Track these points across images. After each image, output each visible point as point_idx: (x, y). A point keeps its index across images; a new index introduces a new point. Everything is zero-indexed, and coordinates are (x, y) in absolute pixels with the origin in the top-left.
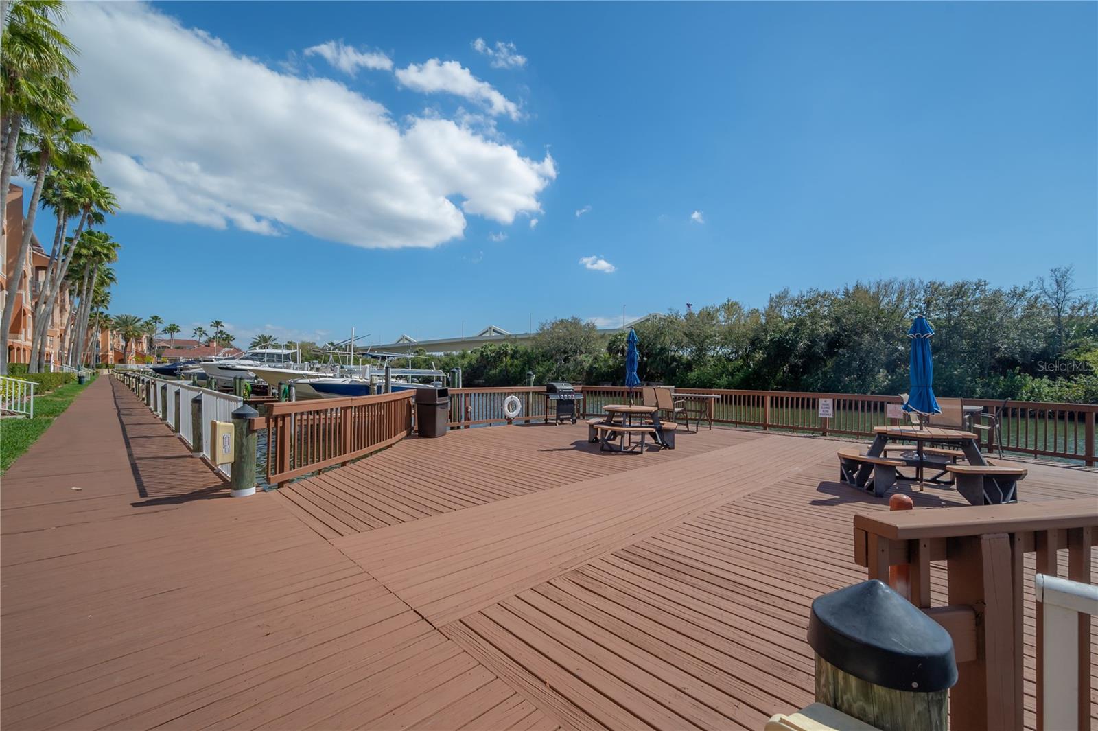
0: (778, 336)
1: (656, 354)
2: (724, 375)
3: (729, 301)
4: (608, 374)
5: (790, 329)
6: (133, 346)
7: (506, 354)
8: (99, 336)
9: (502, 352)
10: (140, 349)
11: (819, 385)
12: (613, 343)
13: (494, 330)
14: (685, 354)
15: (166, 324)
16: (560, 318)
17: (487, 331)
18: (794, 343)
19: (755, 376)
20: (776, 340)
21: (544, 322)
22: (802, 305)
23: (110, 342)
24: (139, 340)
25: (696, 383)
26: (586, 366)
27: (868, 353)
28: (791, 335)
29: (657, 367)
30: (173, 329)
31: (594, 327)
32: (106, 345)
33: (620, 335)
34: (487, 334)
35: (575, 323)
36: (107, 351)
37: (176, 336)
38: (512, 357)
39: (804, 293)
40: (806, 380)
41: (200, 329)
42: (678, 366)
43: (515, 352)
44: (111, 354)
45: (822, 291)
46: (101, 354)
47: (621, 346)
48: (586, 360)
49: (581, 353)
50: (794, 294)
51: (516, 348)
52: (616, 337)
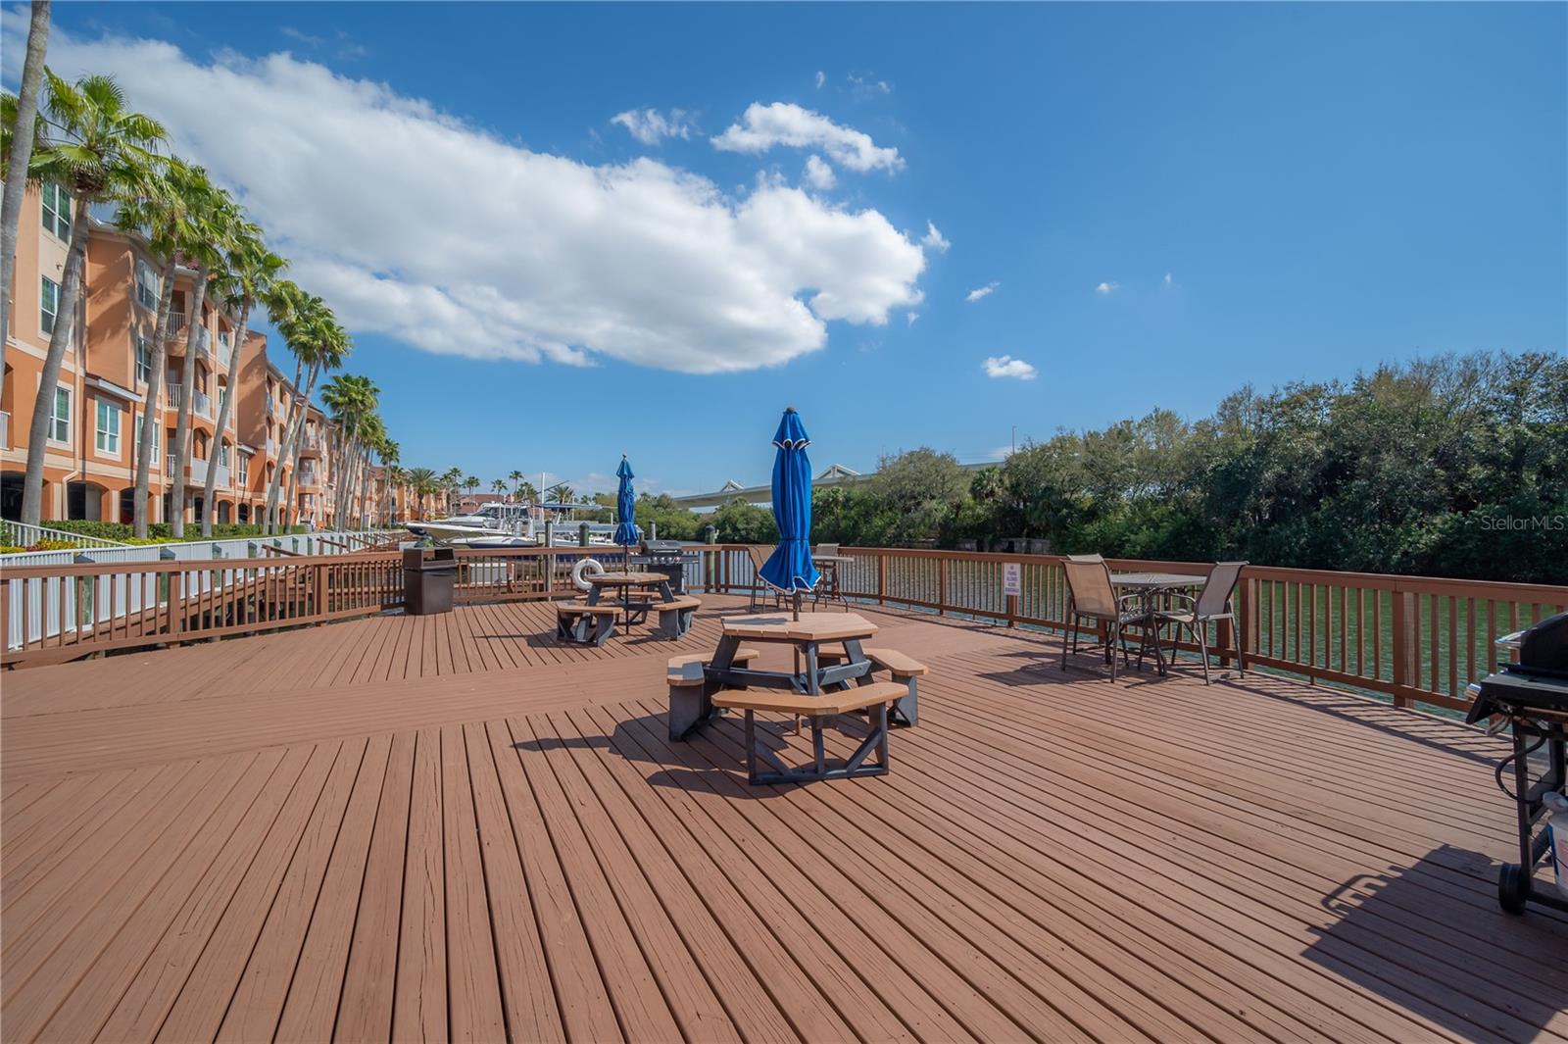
0: (1226, 462)
1: (1038, 497)
2: (1144, 527)
3: (1156, 410)
4: (972, 528)
5: (1248, 449)
6: (433, 503)
7: (836, 501)
8: (395, 493)
9: (831, 499)
10: (439, 507)
11: (1303, 540)
12: (978, 482)
13: (838, 471)
14: (1086, 497)
15: (466, 477)
16: (907, 450)
17: (830, 472)
18: (1255, 472)
19: (1191, 528)
20: (1223, 468)
21: (885, 457)
22: (1274, 411)
23: (406, 499)
24: (438, 497)
25: (1097, 539)
26: (939, 516)
27: (1394, 485)
28: (1250, 460)
29: (1039, 517)
30: (472, 482)
31: (953, 460)
32: (402, 503)
33: (989, 471)
34: (830, 476)
35: (925, 455)
36: (403, 510)
37: (476, 491)
38: (844, 506)
39: (1281, 390)
40: (1275, 533)
41: (499, 482)
42: (1070, 515)
43: (848, 499)
44: (407, 512)
45: (1308, 384)
46: (397, 513)
47: (989, 487)
48: (939, 509)
49: (933, 497)
50: (1263, 392)
51: (849, 493)
52: (982, 473)
